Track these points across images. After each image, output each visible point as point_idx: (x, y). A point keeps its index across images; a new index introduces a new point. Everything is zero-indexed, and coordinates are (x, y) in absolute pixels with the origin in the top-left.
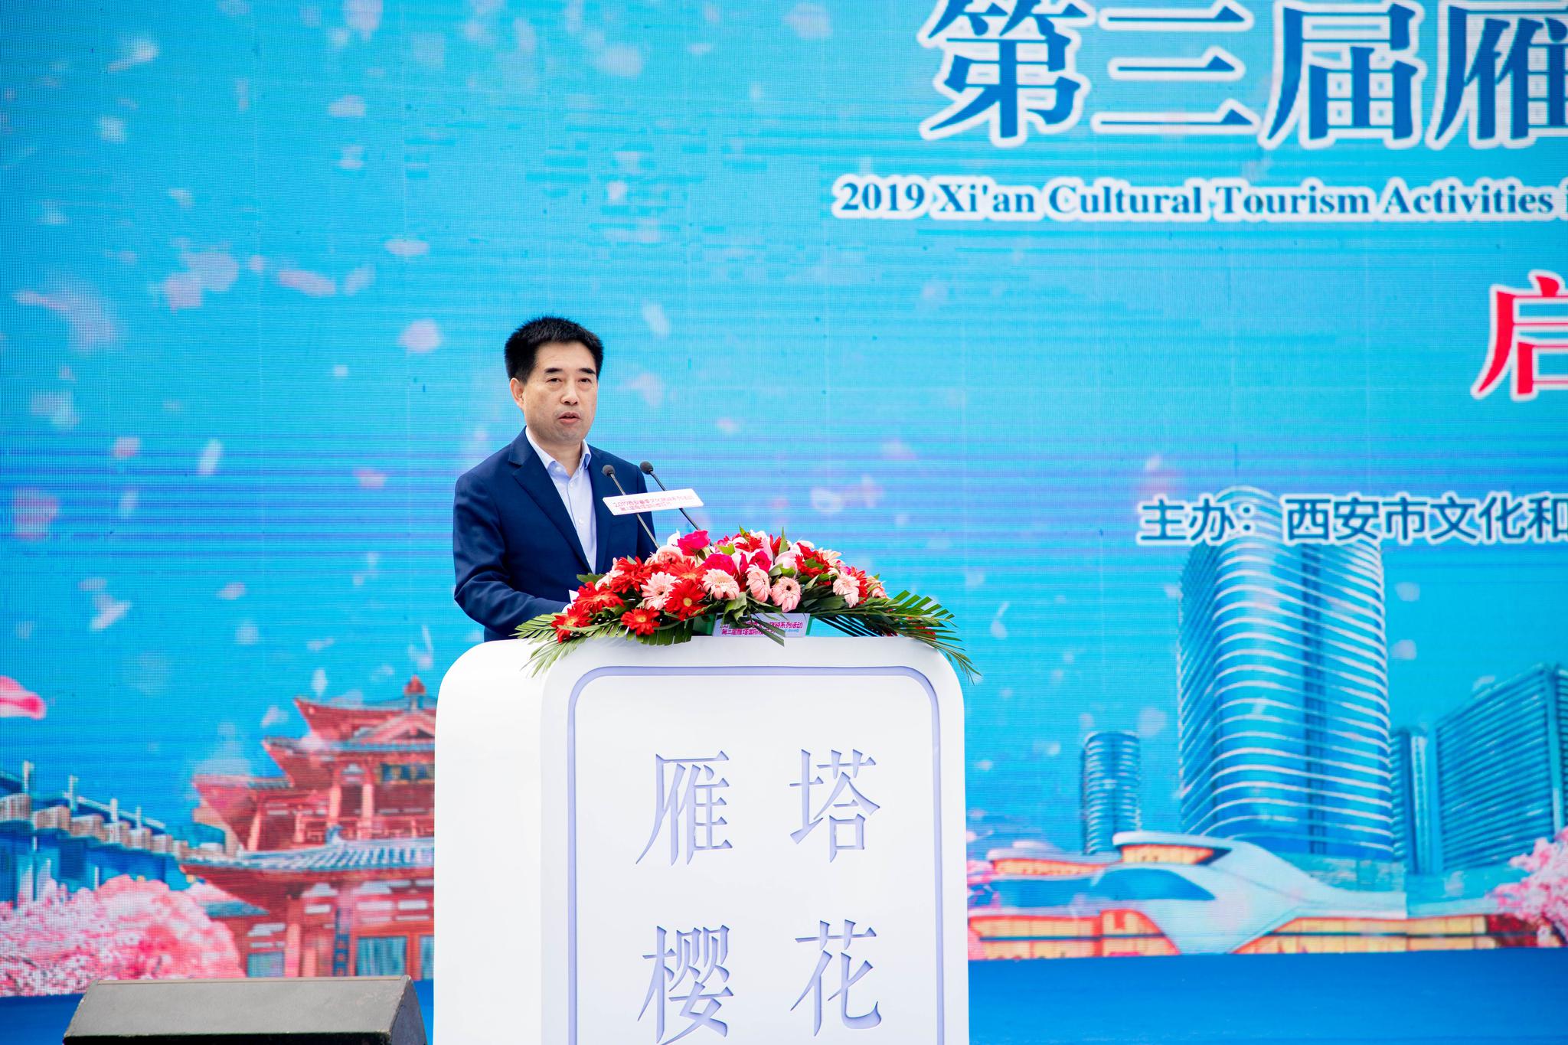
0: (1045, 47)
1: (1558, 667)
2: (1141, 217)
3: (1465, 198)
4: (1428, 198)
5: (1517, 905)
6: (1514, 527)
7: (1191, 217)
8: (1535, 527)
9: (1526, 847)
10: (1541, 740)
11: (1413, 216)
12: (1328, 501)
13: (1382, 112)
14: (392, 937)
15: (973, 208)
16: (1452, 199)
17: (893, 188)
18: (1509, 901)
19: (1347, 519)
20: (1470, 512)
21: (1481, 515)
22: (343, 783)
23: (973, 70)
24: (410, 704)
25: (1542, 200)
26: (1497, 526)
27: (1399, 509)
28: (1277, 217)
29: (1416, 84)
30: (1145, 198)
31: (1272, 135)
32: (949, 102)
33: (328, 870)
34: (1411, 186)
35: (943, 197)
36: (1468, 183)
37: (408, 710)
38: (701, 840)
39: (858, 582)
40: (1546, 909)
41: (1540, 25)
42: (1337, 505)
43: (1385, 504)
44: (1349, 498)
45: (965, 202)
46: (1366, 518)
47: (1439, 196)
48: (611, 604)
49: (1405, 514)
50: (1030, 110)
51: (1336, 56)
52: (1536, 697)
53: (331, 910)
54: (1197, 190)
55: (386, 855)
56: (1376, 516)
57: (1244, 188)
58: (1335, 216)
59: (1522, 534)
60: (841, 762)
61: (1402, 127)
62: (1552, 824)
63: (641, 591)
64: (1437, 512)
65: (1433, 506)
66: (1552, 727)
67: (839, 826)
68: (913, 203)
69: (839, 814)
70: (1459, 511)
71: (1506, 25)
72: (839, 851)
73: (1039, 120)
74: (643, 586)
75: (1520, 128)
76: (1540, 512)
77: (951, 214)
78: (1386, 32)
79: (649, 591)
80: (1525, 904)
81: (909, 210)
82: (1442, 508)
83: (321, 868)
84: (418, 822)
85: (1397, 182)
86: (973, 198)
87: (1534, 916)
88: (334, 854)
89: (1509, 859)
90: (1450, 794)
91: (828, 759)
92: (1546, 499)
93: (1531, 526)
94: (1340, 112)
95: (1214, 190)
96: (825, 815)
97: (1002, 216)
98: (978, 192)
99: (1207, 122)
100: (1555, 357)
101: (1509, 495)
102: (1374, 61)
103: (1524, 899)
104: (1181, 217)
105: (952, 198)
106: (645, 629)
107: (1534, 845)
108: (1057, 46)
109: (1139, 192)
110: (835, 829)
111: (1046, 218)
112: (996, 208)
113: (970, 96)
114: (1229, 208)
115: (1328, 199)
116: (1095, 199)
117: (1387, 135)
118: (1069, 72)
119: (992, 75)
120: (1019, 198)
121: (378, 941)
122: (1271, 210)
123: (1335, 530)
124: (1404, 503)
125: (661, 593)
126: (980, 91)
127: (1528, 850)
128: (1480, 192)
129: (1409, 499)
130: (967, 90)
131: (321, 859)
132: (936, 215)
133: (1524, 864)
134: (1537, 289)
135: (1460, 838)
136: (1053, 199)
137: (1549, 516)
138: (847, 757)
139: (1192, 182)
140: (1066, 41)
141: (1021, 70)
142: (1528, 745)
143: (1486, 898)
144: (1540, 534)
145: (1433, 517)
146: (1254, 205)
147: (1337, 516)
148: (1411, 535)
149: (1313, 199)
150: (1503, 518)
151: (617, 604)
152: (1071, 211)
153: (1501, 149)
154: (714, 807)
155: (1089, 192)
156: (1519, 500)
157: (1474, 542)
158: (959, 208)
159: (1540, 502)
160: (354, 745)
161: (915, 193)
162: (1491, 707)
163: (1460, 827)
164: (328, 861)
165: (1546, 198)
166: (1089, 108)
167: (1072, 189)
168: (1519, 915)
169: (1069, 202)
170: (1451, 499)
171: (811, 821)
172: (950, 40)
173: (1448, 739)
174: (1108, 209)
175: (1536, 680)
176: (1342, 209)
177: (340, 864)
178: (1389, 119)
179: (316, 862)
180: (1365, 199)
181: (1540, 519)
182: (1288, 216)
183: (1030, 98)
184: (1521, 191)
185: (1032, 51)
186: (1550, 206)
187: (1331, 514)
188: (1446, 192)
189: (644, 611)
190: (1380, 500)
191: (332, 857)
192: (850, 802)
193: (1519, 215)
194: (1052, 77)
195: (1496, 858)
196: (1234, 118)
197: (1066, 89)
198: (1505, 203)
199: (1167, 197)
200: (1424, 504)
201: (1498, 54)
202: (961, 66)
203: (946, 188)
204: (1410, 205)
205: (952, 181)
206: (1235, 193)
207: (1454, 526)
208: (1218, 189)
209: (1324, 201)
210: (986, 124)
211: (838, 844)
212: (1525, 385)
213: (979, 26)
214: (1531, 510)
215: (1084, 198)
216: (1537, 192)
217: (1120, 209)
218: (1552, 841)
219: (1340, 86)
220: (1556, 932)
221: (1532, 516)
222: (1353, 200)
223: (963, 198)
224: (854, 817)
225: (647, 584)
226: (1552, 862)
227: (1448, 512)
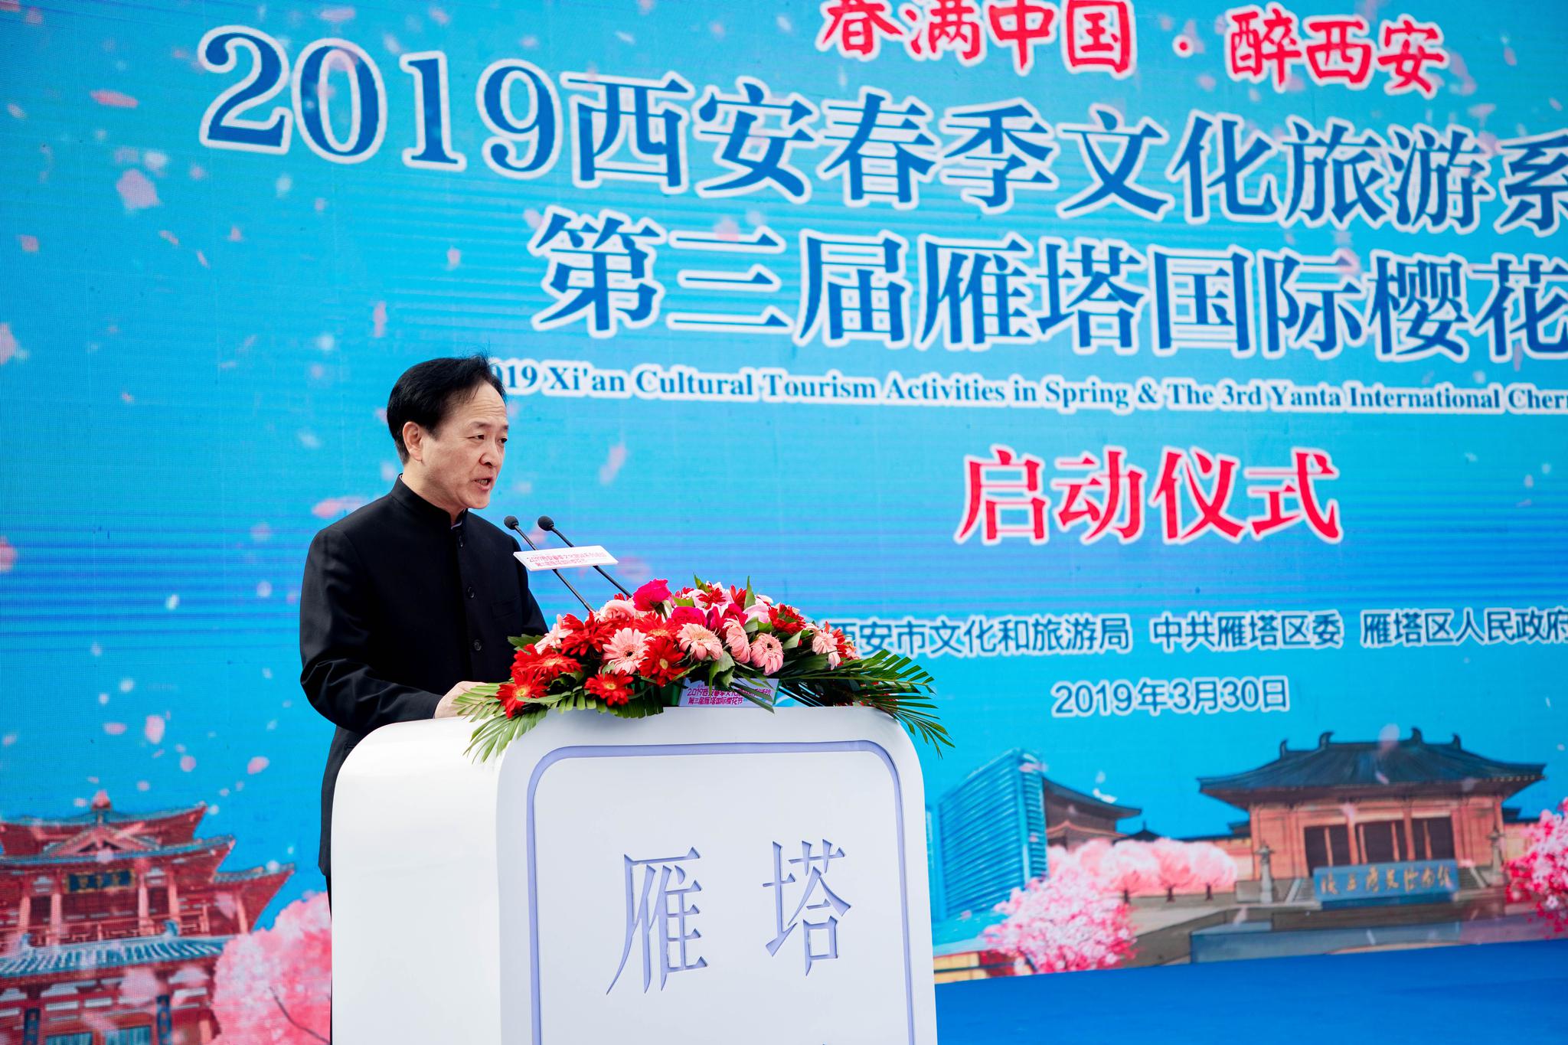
0: (628, 260)
1: (1023, 751)
2: (707, 397)
3: (944, 388)
4: (917, 387)
5: (1000, 942)
6: (989, 643)
7: (745, 398)
8: (1003, 643)
9: (1005, 895)
10: (1012, 810)
11: (907, 401)
12: (854, 625)
13: (882, 320)
14: (78, 1034)
15: (577, 387)
16: (935, 389)
17: (512, 370)
18: (994, 939)
19: (869, 638)
20: (957, 632)
21: (965, 634)
22: (33, 895)
23: (573, 274)
24: (97, 819)
25: (997, 392)
26: (976, 642)
27: (906, 630)
28: (809, 400)
29: (905, 299)
30: (710, 382)
31: (803, 335)
32: (554, 301)
33: (18, 976)
34: (905, 378)
35: (552, 378)
36: (946, 376)
37: (95, 825)
38: (675, 961)
39: (836, 639)
40: (1021, 944)
41: (988, 259)
42: (862, 628)
43: (897, 626)
44: (870, 622)
45: (570, 383)
46: (883, 637)
47: (925, 386)
48: (569, 668)
49: (911, 634)
50: (619, 309)
51: (847, 276)
52: (1008, 777)
53: (20, 1014)
54: (749, 377)
55: (74, 959)
56: (890, 636)
57: (784, 377)
58: (851, 400)
59: (994, 649)
60: (812, 855)
61: (897, 332)
62: (1022, 876)
63: (603, 652)
64: (934, 632)
65: (931, 628)
66: (1020, 799)
67: (813, 932)
68: (528, 382)
69: (814, 917)
70: (949, 631)
71: (965, 257)
72: (814, 962)
73: (626, 318)
74: (605, 646)
75: (979, 336)
76: (1006, 630)
77: (560, 391)
78: (882, 260)
79: (613, 652)
80: (1005, 941)
81: (525, 387)
82: (937, 629)
83: (11, 974)
84: (103, 926)
85: (894, 375)
86: (576, 379)
87: (1012, 951)
88: (24, 961)
89: (992, 906)
90: (950, 854)
91: (799, 852)
92: (1009, 621)
93: (1000, 642)
94: (851, 319)
95: (761, 376)
96: (799, 920)
97: (599, 394)
98: (580, 374)
99: (752, 324)
100: (1011, 512)
101: (983, 618)
102: (874, 282)
103: (1004, 937)
104: (737, 398)
105: (559, 378)
106: (619, 698)
107: (1009, 894)
108: (638, 259)
109: (705, 377)
110: (808, 935)
111: (634, 397)
112: (594, 388)
113: (571, 296)
114: (773, 392)
115: (846, 387)
116: (672, 382)
117: (887, 337)
118: (648, 280)
119: (588, 281)
120: (612, 380)
121: (65, 1038)
122: (804, 393)
123: (861, 647)
124: (910, 626)
125: (630, 654)
126: (578, 292)
127: (1006, 898)
128: (954, 384)
129: (914, 622)
130: (569, 292)
131: (11, 966)
132: (547, 392)
133: (1004, 909)
134: (997, 459)
135: (958, 891)
136: (639, 381)
137: (1012, 634)
138: (817, 850)
139: (745, 371)
140: (644, 255)
141: (610, 276)
142: (1004, 814)
143: (978, 937)
144: (1007, 649)
145: (931, 636)
146: (791, 389)
147: (862, 636)
148: (916, 651)
149: (835, 386)
150: (980, 636)
151: (575, 670)
152: (652, 391)
153: (967, 351)
154: (687, 917)
155: (667, 376)
156: (991, 622)
157: (960, 656)
158: (565, 386)
159: (1005, 623)
160: (43, 859)
161: (529, 374)
162: (978, 785)
163: (957, 882)
164: (18, 967)
165: (1000, 390)
166: (664, 311)
167: (653, 372)
168: (1002, 950)
169: (651, 383)
170: (943, 622)
171: (786, 927)
172: (553, 250)
173: (949, 811)
174: (681, 390)
175: (1007, 763)
176: (856, 395)
177: (29, 970)
178: (887, 326)
179: (6, 969)
180: (872, 387)
181: (1006, 637)
182: (817, 400)
183: (618, 300)
184: (983, 384)
185: (619, 261)
186: (1003, 396)
187: (858, 635)
188: (930, 383)
189: (612, 677)
190: (893, 623)
191: (22, 963)
192: (822, 902)
193: (982, 403)
194: (635, 284)
195: (983, 906)
196: (773, 321)
197: (646, 293)
198: (972, 393)
199: (726, 382)
200: (924, 626)
201: (961, 280)
202: (563, 272)
203: (554, 370)
204: (905, 392)
205: (559, 365)
206: (777, 380)
207: (946, 643)
208: (764, 376)
209: (843, 388)
210: (584, 320)
211: (813, 954)
212: (992, 533)
213: (577, 241)
214: (1000, 630)
215: (663, 381)
216: (994, 385)
217: (691, 390)
218: (1023, 890)
219: (851, 299)
220: (1028, 962)
221: (1001, 635)
222: (864, 387)
223: (568, 378)
224: (826, 920)
225: (610, 643)
226: (1023, 906)
227: (942, 632)
